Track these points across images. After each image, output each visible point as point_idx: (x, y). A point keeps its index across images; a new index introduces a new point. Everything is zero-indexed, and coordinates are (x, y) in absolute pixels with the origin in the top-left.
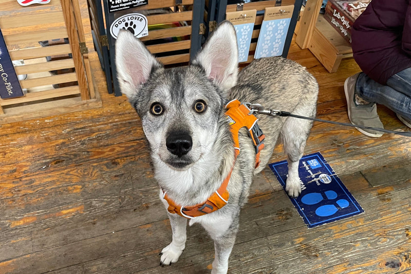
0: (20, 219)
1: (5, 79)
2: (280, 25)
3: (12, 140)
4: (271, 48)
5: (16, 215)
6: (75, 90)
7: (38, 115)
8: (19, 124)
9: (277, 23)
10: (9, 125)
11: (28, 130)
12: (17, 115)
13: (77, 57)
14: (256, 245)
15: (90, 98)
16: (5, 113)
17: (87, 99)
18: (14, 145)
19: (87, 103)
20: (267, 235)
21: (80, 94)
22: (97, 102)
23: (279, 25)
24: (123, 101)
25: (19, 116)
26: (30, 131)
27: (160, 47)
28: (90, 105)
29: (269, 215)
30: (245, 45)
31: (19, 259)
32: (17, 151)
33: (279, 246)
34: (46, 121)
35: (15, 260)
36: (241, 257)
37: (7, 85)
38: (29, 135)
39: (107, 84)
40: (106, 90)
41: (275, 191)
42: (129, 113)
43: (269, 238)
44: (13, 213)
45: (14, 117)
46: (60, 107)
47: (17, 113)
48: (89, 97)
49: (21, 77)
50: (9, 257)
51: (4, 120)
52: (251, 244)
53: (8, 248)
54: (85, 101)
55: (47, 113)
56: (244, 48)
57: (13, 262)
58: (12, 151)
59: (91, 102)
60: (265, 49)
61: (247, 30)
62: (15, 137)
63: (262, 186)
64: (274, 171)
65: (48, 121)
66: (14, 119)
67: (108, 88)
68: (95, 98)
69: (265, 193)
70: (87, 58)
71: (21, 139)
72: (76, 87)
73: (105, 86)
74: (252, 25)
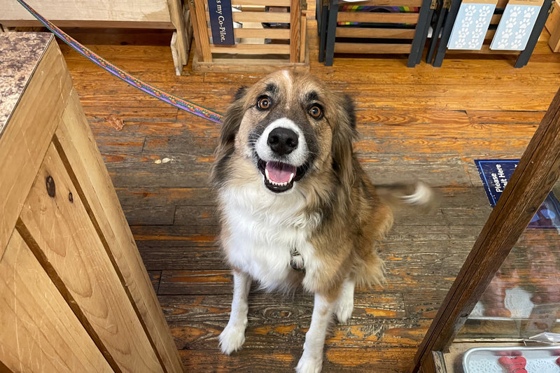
0: (206, 157)
1: (221, 23)
2: (527, 12)
3: (214, 88)
4: (512, 39)
5: (204, 153)
6: (285, 49)
7: (243, 69)
8: (223, 74)
9: (524, 10)
10: (214, 74)
11: (231, 82)
12: (224, 65)
13: (294, 12)
14: (434, 231)
15: (299, 62)
16: (213, 61)
17: (296, 62)
18: (215, 93)
19: (295, 66)
20: (450, 225)
21: (289, 55)
22: (304, 66)
23: (525, 12)
24: (332, 71)
25: (226, 67)
26: (232, 83)
27: (384, 16)
28: (297, 67)
29: (459, 207)
30: (481, 29)
31: (199, 189)
32: (216, 98)
33: (461, 237)
34: (250, 77)
35: (195, 189)
36: (415, 238)
37: (221, 30)
38: (231, 87)
39: (319, 53)
40: (317, 58)
41: (473, 186)
42: (335, 84)
43: (452, 228)
44: (201, 150)
45: (220, 67)
46: (266, 65)
47: (225, 63)
48: (298, 59)
49: (235, 25)
50: (190, 185)
51: (211, 68)
52: (430, 229)
53: (191, 178)
54: (293, 64)
55: (253, 69)
56: (479, 33)
57: (193, 191)
58: (212, 97)
59: (299, 66)
60: (505, 39)
61: (486, 11)
62: (218, 85)
63: (460, 179)
64: (479, 167)
65: (252, 77)
66: (220, 68)
67: (319, 57)
68: (304, 62)
69: (462, 185)
70: (305, 15)
71: (222, 88)
72: (287, 47)
73: (317, 54)
74: (494, 7)
